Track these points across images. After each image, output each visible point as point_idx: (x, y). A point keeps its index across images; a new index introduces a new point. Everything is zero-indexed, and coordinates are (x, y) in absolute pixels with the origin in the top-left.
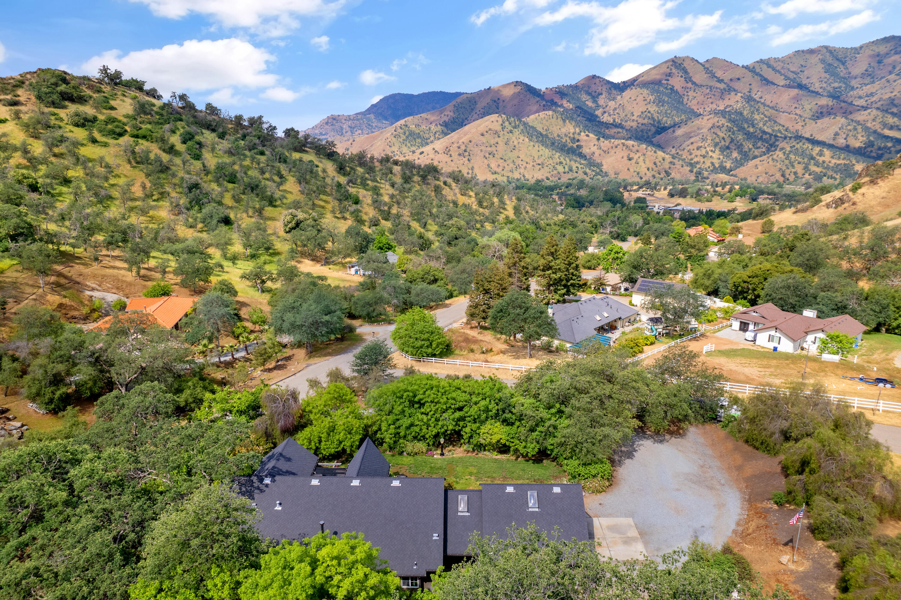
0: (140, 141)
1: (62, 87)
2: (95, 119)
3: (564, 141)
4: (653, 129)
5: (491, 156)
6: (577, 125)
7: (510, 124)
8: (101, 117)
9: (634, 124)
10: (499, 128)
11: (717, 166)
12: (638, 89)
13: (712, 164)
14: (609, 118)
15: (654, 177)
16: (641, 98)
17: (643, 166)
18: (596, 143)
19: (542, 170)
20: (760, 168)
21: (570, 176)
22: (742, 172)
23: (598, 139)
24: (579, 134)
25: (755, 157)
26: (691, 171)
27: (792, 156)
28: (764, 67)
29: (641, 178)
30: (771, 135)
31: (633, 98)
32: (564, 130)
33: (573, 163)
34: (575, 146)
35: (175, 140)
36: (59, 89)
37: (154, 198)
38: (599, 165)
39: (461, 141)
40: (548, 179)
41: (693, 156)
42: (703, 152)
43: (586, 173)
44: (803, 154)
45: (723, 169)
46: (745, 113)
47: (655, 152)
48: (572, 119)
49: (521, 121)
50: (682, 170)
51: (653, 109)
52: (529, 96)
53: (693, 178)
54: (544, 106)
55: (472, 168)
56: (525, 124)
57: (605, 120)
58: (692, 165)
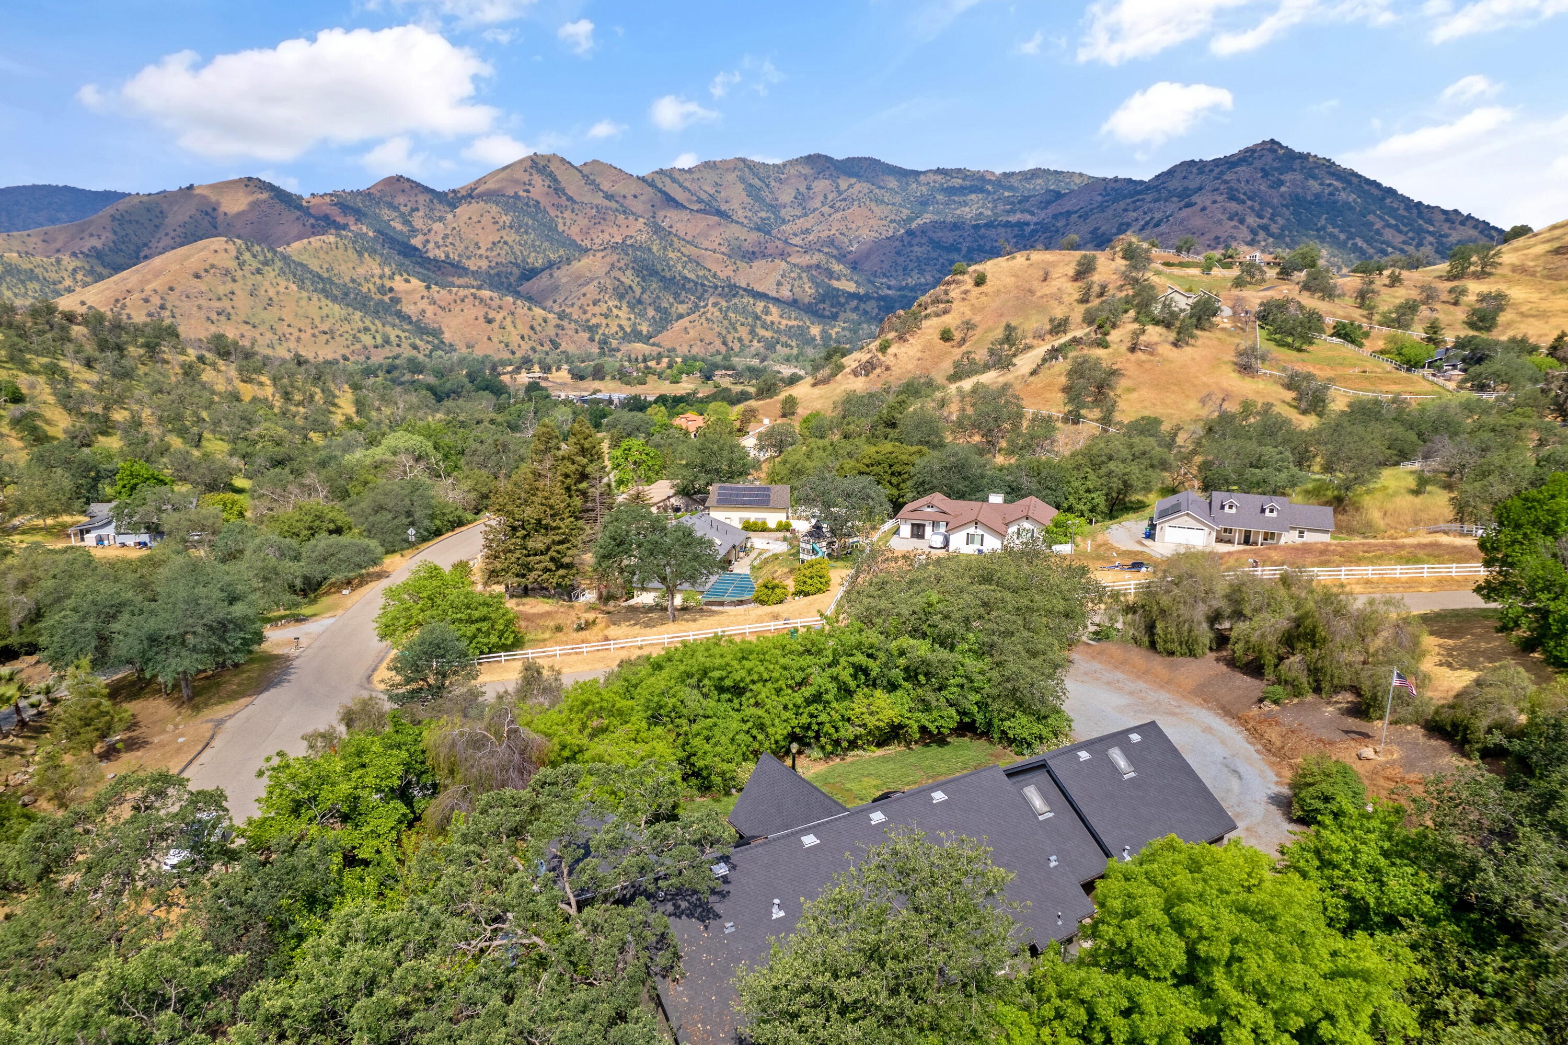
3: (365, 290)
4: (516, 272)
5: (223, 318)
6: (385, 261)
7: (254, 256)
9: (484, 264)
10: (232, 264)
11: (628, 330)
12: (482, 204)
13: (620, 326)
14: (437, 252)
15: (534, 349)
16: (487, 219)
17: (514, 332)
18: (426, 293)
19: (332, 342)
20: (692, 332)
21: (387, 351)
22: (667, 338)
23: (428, 287)
24: (391, 278)
25: (681, 317)
26: (592, 340)
27: (732, 315)
28: (668, 181)
29: (513, 353)
30: (696, 284)
31: (475, 219)
32: (361, 271)
33: (388, 329)
34: (386, 299)
38: (436, 333)
39: (149, 288)
40: (346, 359)
41: (589, 315)
42: (603, 308)
43: (415, 347)
44: (744, 311)
45: (637, 336)
46: (655, 249)
47: (530, 309)
48: (373, 252)
49: (275, 253)
50: (576, 337)
51: (511, 237)
52: (279, 206)
53: (596, 350)
54: (313, 226)
56: (285, 258)
57: (431, 255)
58: (592, 329)
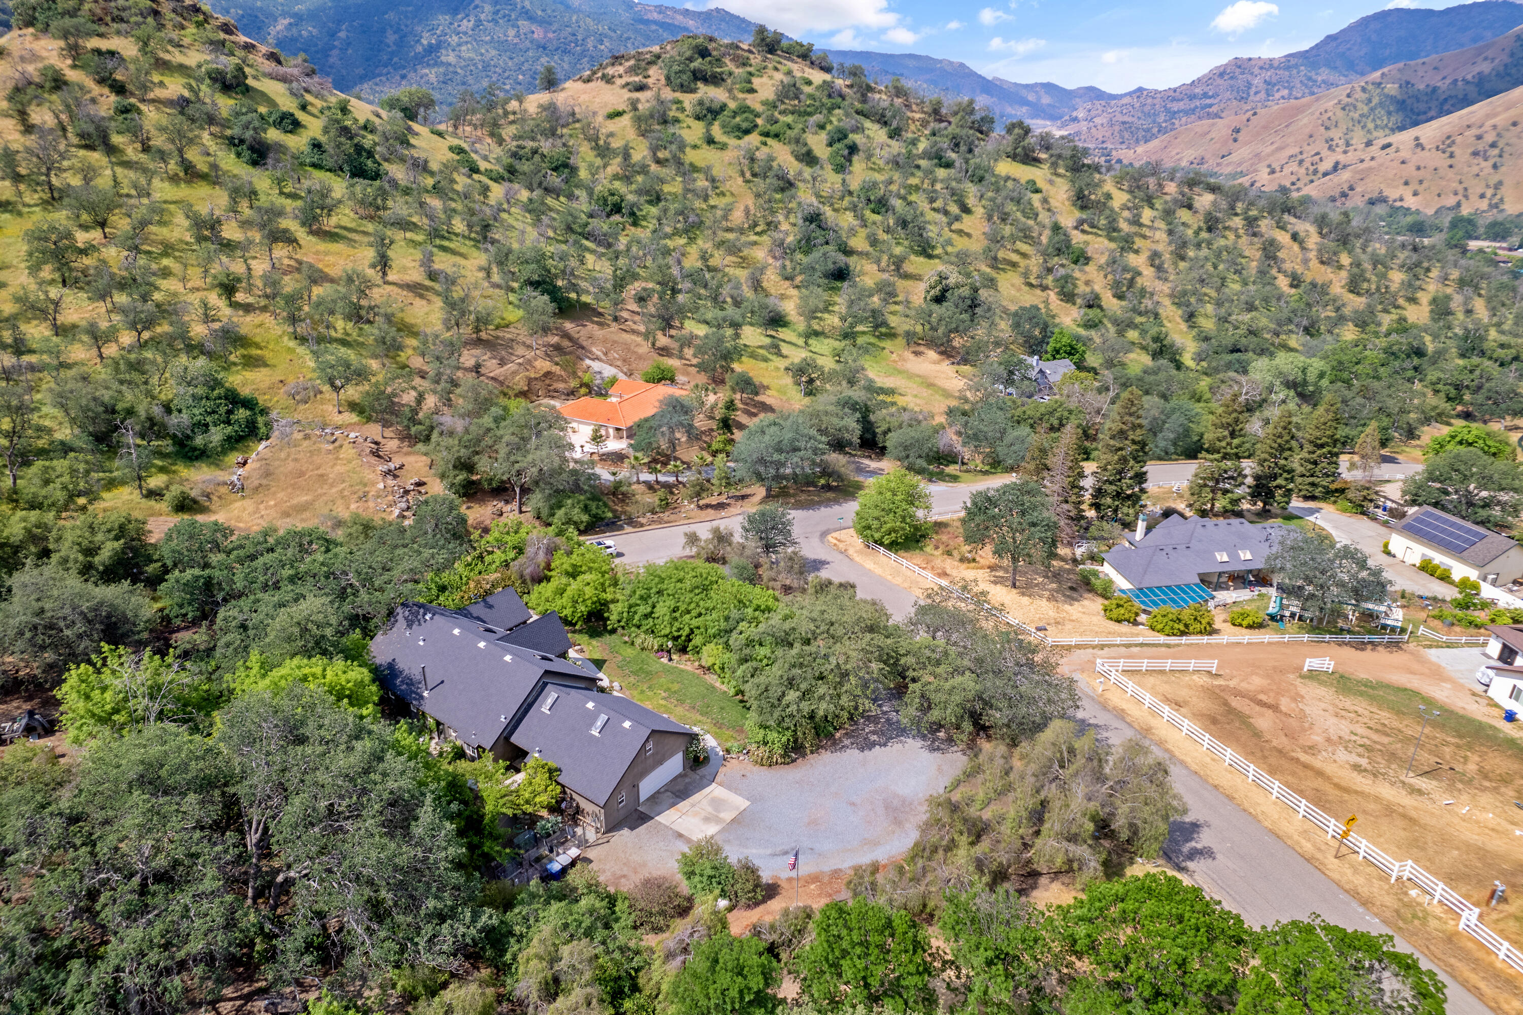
0: (769, 141)
1: (697, 63)
2: (723, 107)
8: (732, 105)
35: (818, 143)
36: (692, 65)
37: (758, 229)
55: (1498, 185)
